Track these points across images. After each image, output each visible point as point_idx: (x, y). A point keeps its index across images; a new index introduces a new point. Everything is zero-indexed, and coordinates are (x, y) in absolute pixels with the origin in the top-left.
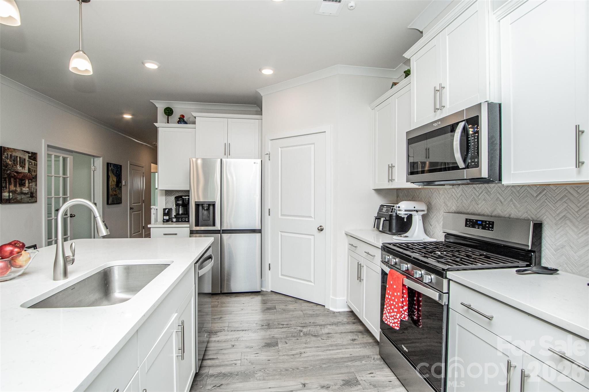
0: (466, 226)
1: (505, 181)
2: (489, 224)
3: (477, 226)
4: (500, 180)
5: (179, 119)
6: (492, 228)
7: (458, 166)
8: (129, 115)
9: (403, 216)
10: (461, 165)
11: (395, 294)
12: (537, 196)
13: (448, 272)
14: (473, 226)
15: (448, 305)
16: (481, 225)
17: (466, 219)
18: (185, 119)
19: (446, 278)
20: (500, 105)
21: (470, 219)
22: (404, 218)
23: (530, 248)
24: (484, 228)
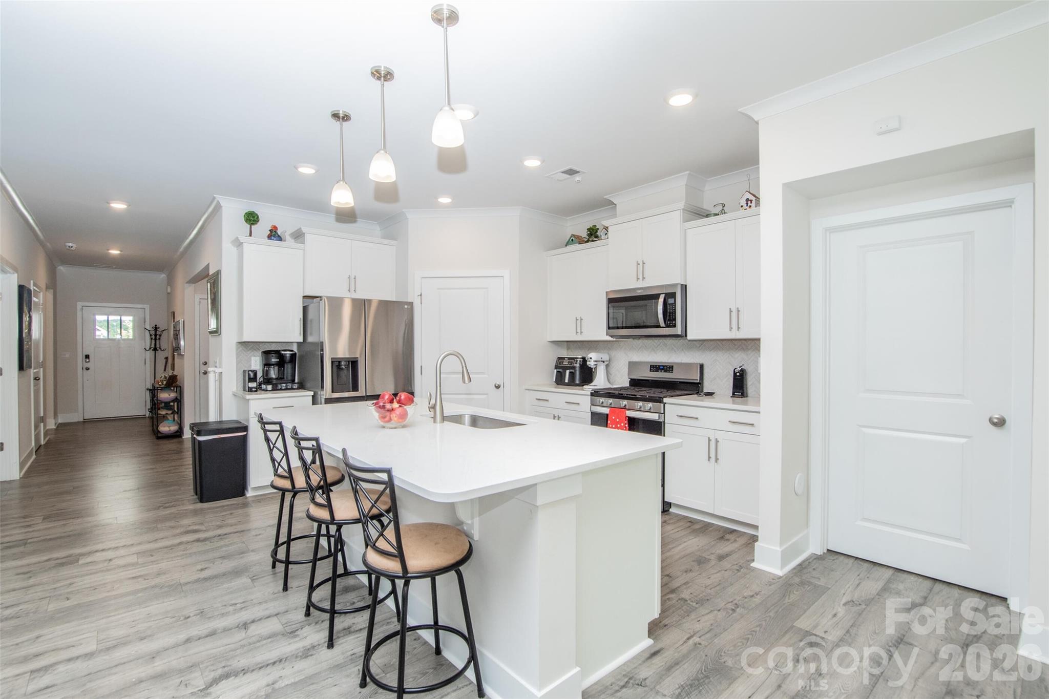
0: (650, 371)
1: (689, 337)
2: (669, 368)
3: (660, 371)
4: (686, 336)
5: (269, 232)
6: (672, 370)
7: (660, 326)
8: (122, 204)
9: (592, 367)
10: (662, 323)
11: (619, 426)
12: (699, 347)
13: (664, 399)
14: (657, 371)
15: (664, 422)
16: (663, 369)
17: (651, 366)
18: (279, 232)
19: (663, 403)
20: (686, 286)
21: (653, 366)
22: (592, 368)
23: (698, 381)
24: (666, 371)
